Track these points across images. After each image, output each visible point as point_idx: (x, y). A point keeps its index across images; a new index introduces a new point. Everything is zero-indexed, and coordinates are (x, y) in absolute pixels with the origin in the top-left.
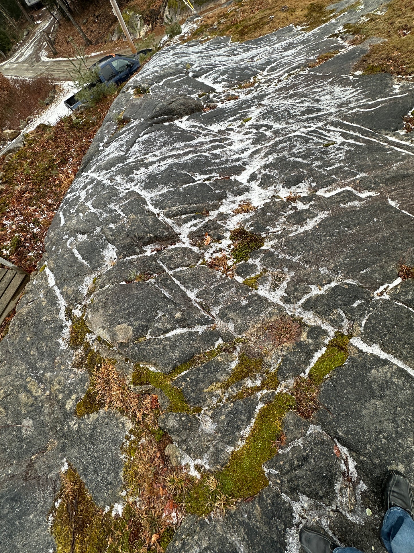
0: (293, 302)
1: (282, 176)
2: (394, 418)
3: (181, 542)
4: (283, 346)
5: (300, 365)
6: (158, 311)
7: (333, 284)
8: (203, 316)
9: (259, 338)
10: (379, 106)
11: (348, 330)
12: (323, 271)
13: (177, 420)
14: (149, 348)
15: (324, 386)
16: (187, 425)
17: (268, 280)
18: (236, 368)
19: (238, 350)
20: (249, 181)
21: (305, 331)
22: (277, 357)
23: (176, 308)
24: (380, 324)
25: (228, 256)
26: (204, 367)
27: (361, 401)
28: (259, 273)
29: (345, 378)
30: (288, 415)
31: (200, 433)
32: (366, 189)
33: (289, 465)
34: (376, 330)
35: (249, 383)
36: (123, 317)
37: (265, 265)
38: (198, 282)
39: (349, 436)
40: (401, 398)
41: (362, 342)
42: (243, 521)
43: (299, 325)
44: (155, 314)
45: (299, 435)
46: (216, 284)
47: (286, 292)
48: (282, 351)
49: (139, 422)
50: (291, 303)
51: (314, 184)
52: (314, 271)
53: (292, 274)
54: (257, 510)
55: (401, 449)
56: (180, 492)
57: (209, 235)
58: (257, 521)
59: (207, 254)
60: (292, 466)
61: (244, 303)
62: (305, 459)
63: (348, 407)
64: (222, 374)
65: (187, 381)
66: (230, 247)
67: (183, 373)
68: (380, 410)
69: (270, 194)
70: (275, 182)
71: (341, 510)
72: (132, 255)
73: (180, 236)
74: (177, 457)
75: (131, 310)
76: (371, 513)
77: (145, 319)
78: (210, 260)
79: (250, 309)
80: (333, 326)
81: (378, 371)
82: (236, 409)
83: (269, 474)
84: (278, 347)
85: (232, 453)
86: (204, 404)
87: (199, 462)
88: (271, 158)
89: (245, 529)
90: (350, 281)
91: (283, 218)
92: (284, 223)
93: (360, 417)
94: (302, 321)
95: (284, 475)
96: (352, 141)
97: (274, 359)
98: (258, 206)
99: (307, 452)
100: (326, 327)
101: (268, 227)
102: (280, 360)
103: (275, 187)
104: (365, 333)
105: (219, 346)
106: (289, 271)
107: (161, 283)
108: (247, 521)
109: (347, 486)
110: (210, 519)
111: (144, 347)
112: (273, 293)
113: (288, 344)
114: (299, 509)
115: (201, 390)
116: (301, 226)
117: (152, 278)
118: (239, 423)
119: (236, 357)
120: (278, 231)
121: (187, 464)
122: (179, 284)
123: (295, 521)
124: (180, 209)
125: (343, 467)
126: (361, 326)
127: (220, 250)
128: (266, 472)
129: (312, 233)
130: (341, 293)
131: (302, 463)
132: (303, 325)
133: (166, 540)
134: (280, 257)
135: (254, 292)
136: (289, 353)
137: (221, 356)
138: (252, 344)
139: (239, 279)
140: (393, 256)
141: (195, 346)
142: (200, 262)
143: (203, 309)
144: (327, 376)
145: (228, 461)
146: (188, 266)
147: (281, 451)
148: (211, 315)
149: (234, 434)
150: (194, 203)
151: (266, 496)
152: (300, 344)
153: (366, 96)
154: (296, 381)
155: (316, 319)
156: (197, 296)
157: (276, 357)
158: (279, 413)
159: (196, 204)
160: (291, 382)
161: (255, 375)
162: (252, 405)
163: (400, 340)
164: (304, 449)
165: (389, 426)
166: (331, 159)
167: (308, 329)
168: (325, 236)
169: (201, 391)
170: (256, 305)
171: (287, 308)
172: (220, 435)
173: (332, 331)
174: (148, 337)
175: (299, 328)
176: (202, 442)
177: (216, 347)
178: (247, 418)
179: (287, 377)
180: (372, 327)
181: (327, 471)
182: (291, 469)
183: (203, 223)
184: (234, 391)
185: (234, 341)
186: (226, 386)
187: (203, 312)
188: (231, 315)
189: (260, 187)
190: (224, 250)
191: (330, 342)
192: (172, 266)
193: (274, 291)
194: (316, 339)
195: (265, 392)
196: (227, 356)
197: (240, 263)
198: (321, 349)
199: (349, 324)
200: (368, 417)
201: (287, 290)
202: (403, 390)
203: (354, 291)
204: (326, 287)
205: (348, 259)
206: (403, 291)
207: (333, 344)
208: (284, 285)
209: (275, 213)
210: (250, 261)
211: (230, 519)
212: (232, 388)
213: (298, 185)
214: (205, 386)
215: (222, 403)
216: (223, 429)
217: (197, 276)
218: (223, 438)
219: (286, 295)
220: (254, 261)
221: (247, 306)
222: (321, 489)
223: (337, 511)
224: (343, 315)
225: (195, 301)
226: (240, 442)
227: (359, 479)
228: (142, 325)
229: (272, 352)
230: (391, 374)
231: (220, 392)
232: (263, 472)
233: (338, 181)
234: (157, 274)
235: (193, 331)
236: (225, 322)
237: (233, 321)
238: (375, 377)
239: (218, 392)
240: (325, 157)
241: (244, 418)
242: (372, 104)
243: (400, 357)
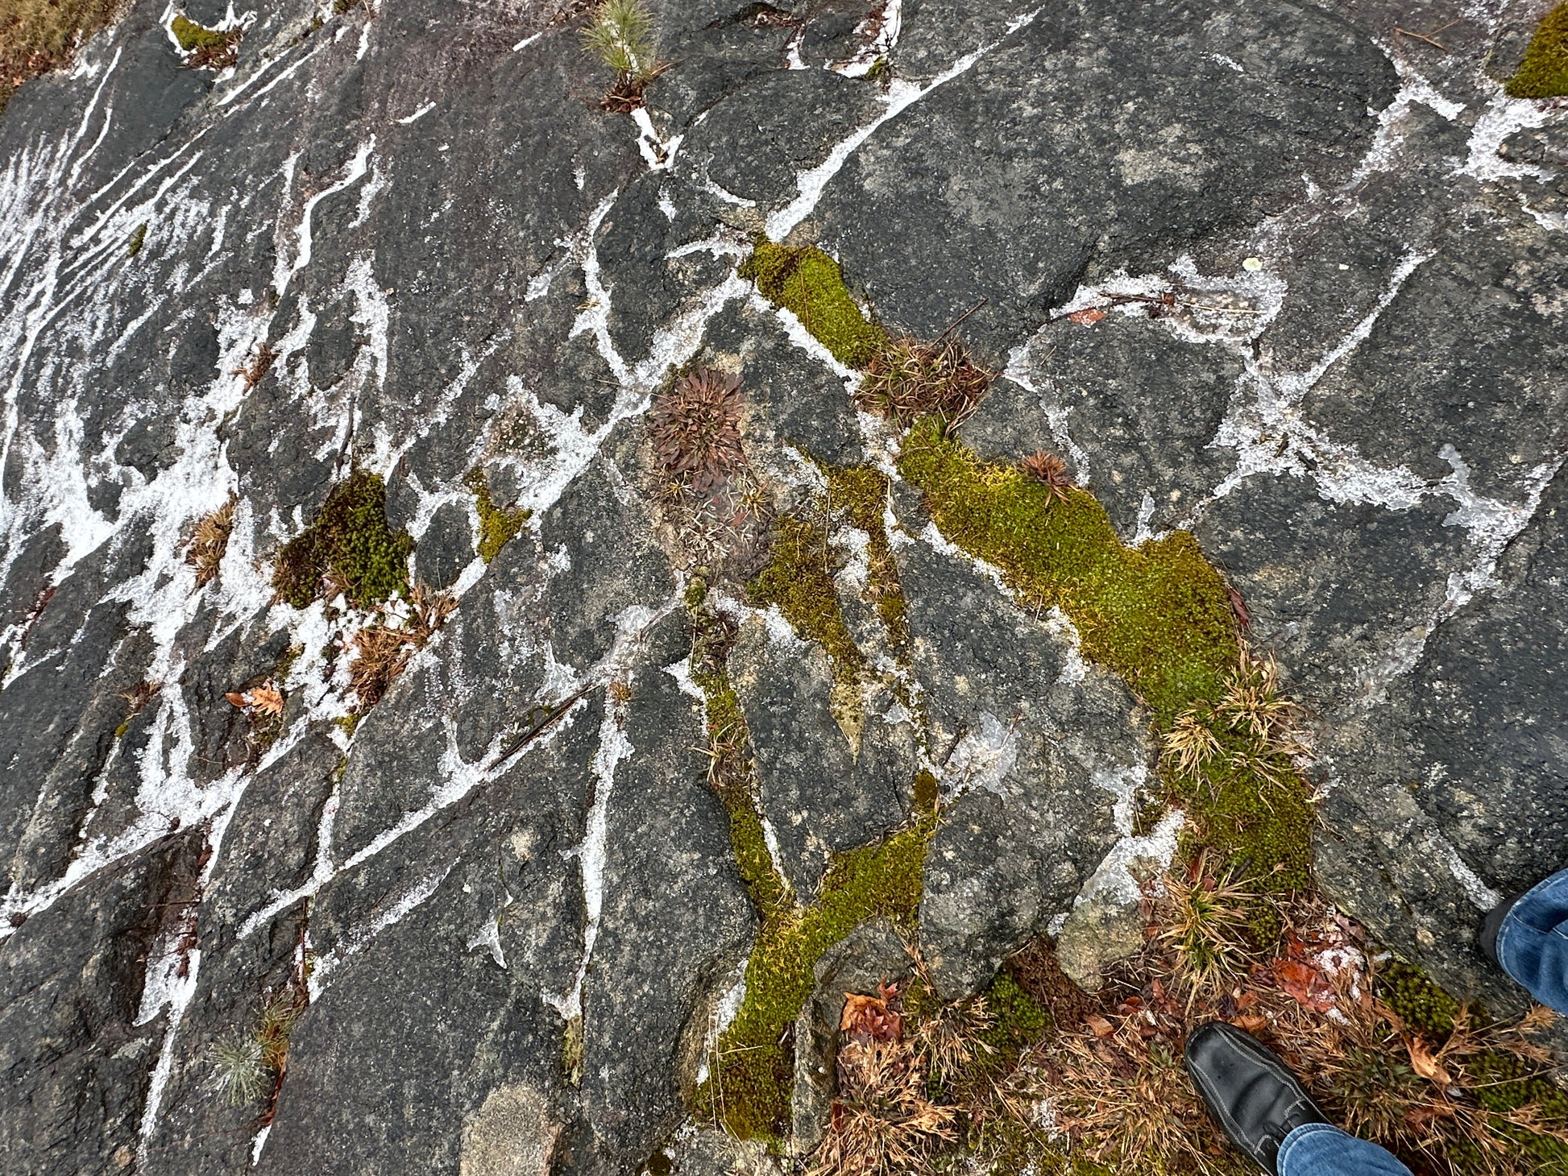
0: (608, 390)
1: (160, 388)
2: (999, 155)
3: (1417, 915)
4: (747, 436)
5: (818, 388)
6: (471, 946)
7: (591, 266)
8: (564, 736)
9: (703, 520)
10: (109, 112)
11: (741, 241)
12: (539, 288)
13: (953, 881)
14: (618, 998)
15: (892, 319)
16: (978, 839)
17: (510, 469)
18: (792, 617)
19: (729, 604)
20: (113, 515)
21: (711, 360)
22: (781, 461)
23: (489, 856)
24: (742, 159)
25: (369, 622)
26: (763, 743)
27: (947, 226)
28: (475, 498)
29: (875, 258)
30: (969, 439)
31: (1016, 790)
32: (341, 163)
33: (1124, 451)
34: (757, 167)
35: (854, 574)
36: (430, 1139)
37: (453, 474)
38: (417, 747)
39: (1041, 265)
40: (950, 134)
41: (784, 212)
42: (1310, 636)
43: (691, 377)
44: (479, 959)
45: (1035, 413)
46: (456, 671)
47: (569, 411)
48: (762, 439)
49: (961, 1124)
50: (611, 398)
51: (246, 296)
52: (529, 317)
53: (514, 382)
54: (1270, 578)
55: (1082, 151)
56: (1238, 913)
57: (245, 687)
58: (1305, 583)
59: (324, 707)
60: (1127, 446)
61: (562, 561)
62: (1109, 403)
63: (959, 258)
64: (805, 674)
65: (802, 826)
66: (336, 611)
67: (772, 843)
68: (978, 183)
69: (207, 437)
70: (169, 418)
71: (1254, 335)
72: (146, 1088)
73: (184, 824)
74: (1106, 920)
75: (410, 1091)
76: (1255, 260)
77: (481, 1016)
78: (352, 699)
79: (590, 536)
80: (720, 282)
81: (869, 175)
82: (936, 627)
83: (1155, 524)
84: (747, 451)
85: (1088, 656)
86: (905, 759)
87: (1123, 813)
88: (70, 421)
89: (1335, 632)
90: (595, 220)
91: (311, 402)
92: (332, 398)
93: (990, 233)
94: (680, 366)
95: (1154, 476)
96: (168, 182)
97: (786, 474)
98: (230, 492)
99: (1085, 393)
100: (717, 298)
101: (321, 456)
102: (792, 453)
103: (187, 422)
104: (757, 197)
105: (697, 678)
106: (502, 392)
107: (346, 925)
108: (1309, 623)
109: (1187, 310)
110: (1321, 775)
111: (609, 1024)
112: (560, 456)
113: (745, 414)
114: (1260, 452)
115: (851, 767)
116: (367, 343)
117: (309, 970)
118: (985, 617)
119: (755, 617)
120: (352, 420)
121: (1134, 872)
122: (393, 835)
123: (1298, 470)
124: (53, 803)
125: (1134, 310)
126: (735, 206)
127: (331, 652)
128: (1151, 536)
129: (404, 310)
130: (624, 241)
131: (1119, 416)
132: (695, 365)
133: (1422, 998)
134: (442, 419)
135: (535, 523)
136: (773, 416)
137: (738, 672)
138: (721, 551)
139: (472, 574)
140: (567, 117)
141: (671, 775)
142: (339, 737)
143: (535, 733)
144: (865, 310)
145: (1115, 675)
146: (331, 786)
147: (1083, 478)
148: (571, 701)
149: (1023, 643)
150: (68, 734)
151: (1225, 542)
152: (751, 378)
153: (53, 142)
154: (867, 407)
155: (685, 325)
156: (473, 755)
157: (780, 465)
158: (962, 469)
159: (74, 729)
160: (869, 423)
161: (830, 549)
162: (928, 564)
163: (796, 120)
164: (1077, 401)
165: (1020, 168)
166: (190, 237)
167: (708, 349)
168: (429, 273)
169: (855, 768)
170: (580, 514)
171: (627, 413)
172: (1024, 704)
173: (734, 286)
174: (570, 1007)
175: (698, 377)
176: (1048, 787)
177: (698, 692)
178: (972, 589)
179: (850, 431)
180: (744, 175)
181: (1142, 348)
182: (1138, 449)
183: (180, 708)
184: (873, 631)
185: (693, 614)
186: (851, 660)
187: (546, 739)
188: (592, 613)
189: (161, 473)
190: (339, 635)
191: (765, 294)
192: (295, 857)
193: (554, 451)
194: (747, 330)
195: (890, 519)
196: (744, 647)
197: (412, 570)
198: (783, 324)
199: (723, 235)
200: (993, 215)
201: (566, 403)
202: (930, 130)
203: (626, 210)
204: (592, 284)
205: (528, 216)
206: (671, 107)
207: (774, 287)
208: (544, 414)
209: (282, 421)
210: (417, 529)
211: (1310, 686)
212: (861, 638)
213: (223, 344)
214: (835, 744)
215: (911, 682)
216: (1001, 688)
217: (389, 748)
218: (1035, 692)
219: (579, 412)
220: (422, 512)
221: (578, 552)
222: (1194, 372)
223: (1256, 344)
224: (690, 248)
225: (493, 766)
226: (1051, 623)
227: (1166, 275)
228: (503, 1030)
229: (759, 476)
230: (882, 148)
231: (869, 691)
232: (1147, 546)
233: (271, 228)
234: (298, 940)
235: (610, 783)
236: (611, 640)
237: (614, 608)
238: (883, 184)
239: (867, 696)
240: (173, 251)
241: (968, 600)
242: (89, 127)
243: (845, 130)
